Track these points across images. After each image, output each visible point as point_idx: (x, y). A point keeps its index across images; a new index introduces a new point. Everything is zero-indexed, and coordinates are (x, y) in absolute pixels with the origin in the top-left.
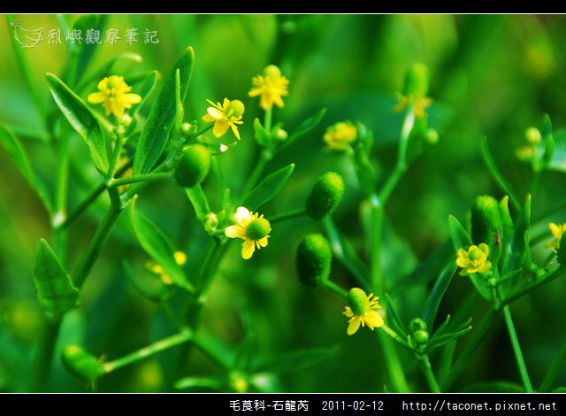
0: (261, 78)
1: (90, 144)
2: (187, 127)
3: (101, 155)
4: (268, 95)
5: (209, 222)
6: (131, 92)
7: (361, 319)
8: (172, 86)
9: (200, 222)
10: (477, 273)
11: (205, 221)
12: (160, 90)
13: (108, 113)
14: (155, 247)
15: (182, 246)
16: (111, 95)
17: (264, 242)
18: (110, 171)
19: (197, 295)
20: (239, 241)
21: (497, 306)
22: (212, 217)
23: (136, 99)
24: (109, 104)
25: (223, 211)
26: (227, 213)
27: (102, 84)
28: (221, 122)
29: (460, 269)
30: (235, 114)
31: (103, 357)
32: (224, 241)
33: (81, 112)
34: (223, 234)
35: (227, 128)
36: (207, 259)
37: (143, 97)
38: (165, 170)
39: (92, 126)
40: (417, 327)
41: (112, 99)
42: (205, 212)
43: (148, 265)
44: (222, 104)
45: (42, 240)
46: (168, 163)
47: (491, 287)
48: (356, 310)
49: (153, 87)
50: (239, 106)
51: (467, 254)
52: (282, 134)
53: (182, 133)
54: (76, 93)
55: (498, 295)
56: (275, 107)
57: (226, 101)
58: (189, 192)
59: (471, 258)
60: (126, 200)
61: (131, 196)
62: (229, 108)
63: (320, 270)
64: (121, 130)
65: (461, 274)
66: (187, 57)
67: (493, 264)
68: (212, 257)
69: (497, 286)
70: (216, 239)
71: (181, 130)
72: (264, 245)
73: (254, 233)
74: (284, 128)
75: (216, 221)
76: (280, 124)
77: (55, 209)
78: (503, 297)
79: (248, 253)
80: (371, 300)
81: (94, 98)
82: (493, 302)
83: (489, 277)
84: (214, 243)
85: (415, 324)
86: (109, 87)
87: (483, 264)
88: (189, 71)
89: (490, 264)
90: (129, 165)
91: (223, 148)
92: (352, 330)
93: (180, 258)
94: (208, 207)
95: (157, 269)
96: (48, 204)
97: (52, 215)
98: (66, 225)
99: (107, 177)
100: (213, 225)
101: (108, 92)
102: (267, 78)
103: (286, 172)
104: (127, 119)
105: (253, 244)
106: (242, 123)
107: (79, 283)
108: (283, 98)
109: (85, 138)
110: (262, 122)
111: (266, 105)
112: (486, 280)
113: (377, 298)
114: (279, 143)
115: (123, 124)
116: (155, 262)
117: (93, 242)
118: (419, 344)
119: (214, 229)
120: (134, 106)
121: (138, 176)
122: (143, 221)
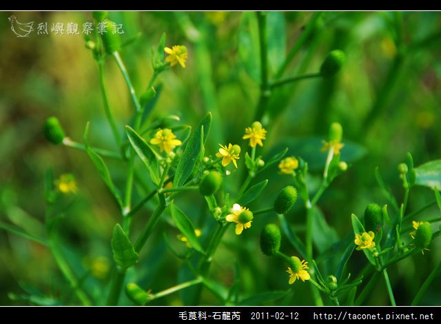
0: (250, 129)
1: (150, 168)
2: (206, 159)
3: (155, 174)
4: (254, 138)
5: (217, 212)
6: (176, 139)
7: (297, 275)
8: (198, 134)
9: (211, 212)
10: (367, 249)
11: (214, 212)
12: (192, 137)
13: (161, 151)
14: (184, 227)
15: (200, 226)
16: (164, 140)
17: (248, 225)
18: (161, 183)
19: (207, 257)
20: (234, 224)
21: (379, 269)
22: (219, 210)
23: (179, 143)
24: (162, 145)
25: (225, 206)
26: (228, 207)
27: (159, 133)
28: (226, 157)
29: (357, 246)
30: (235, 153)
31: (150, 291)
32: (224, 225)
33: (145, 149)
34: (225, 219)
35: (230, 161)
36: (214, 235)
37: (182, 141)
38: (193, 184)
39: (152, 158)
40: (331, 280)
41: (164, 143)
42: (214, 206)
43: (178, 236)
44: (228, 146)
45: (118, 224)
46: (194, 180)
47: (375, 257)
48: (295, 270)
49: (188, 136)
50: (238, 148)
51: (361, 237)
52: (261, 162)
53: (204, 163)
54: (141, 136)
55: (380, 263)
56: (258, 145)
57: (230, 145)
58: (207, 198)
59: (363, 240)
60: (169, 201)
61: (171, 199)
62: (231, 150)
63: (274, 245)
64: (169, 161)
65: (357, 249)
66: (208, 118)
67: (376, 244)
68: (217, 234)
69: (379, 257)
70: (220, 222)
71: (203, 161)
72: (249, 227)
73: (243, 219)
74: (262, 159)
75: (221, 212)
76: (261, 157)
77: (125, 205)
78: (383, 264)
79: (239, 231)
80: (303, 264)
81: (153, 141)
82: (377, 266)
83: (374, 251)
84: (219, 225)
85: (330, 279)
86: (163, 135)
87: (371, 244)
88: (209, 126)
89: (374, 243)
90: (171, 180)
91: (228, 173)
92: (292, 281)
93: (198, 233)
94: (216, 204)
95: (184, 239)
96: (120, 202)
97: (122, 208)
98: (131, 214)
99: (159, 188)
100: (219, 214)
101: (163, 138)
102: (254, 129)
103: (263, 185)
104: (172, 154)
105: (242, 225)
106: (238, 158)
107: (138, 250)
108: (262, 141)
109: (147, 165)
110: (250, 155)
111: (253, 145)
112: (372, 253)
113: (306, 263)
114: (260, 168)
115: (170, 157)
116: (183, 235)
117: (147, 225)
118: (332, 290)
119: (219, 217)
120: (177, 147)
121: (176, 187)
122: (178, 211)
